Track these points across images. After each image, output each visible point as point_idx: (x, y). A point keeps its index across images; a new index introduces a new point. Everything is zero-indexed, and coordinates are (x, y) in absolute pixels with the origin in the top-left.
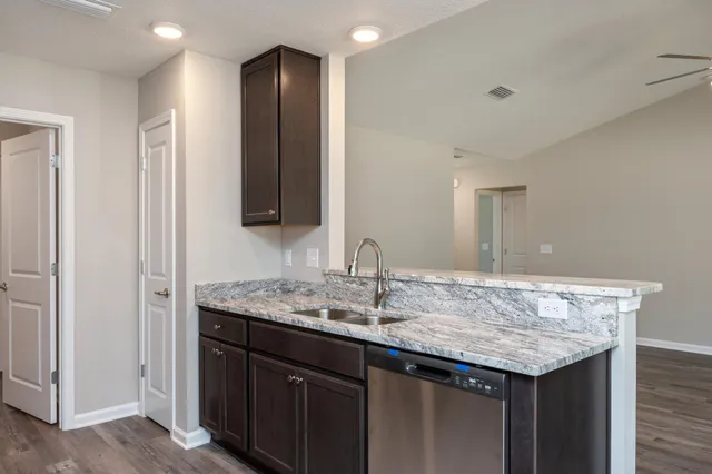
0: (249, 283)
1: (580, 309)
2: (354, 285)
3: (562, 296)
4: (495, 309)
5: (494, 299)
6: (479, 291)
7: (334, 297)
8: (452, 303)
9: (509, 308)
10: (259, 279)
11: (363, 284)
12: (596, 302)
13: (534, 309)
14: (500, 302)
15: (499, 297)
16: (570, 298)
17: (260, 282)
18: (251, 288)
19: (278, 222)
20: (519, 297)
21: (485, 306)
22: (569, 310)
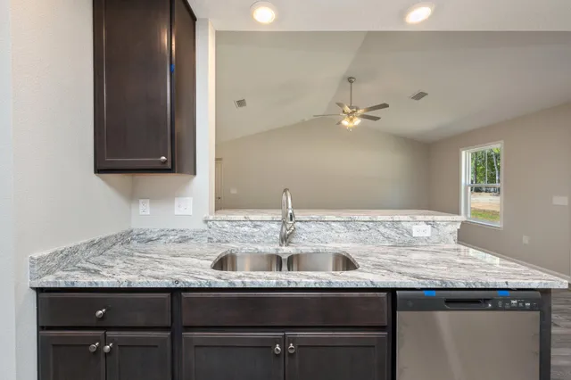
0: (105, 239)
1: (438, 230)
2: (246, 228)
3: (427, 223)
4: (383, 235)
5: (382, 229)
6: (371, 224)
7: (219, 241)
8: (348, 234)
9: (393, 234)
10: (115, 233)
11: (255, 226)
12: (447, 225)
13: (410, 233)
14: (386, 230)
15: (386, 227)
16: (432, 224)
17: (116, 236)
18: (109, 244)
19: (171, 171)
20: (400, 226)
21: (375, 234)
22: (432, 231)
